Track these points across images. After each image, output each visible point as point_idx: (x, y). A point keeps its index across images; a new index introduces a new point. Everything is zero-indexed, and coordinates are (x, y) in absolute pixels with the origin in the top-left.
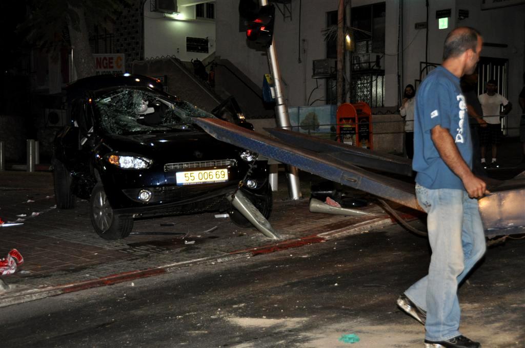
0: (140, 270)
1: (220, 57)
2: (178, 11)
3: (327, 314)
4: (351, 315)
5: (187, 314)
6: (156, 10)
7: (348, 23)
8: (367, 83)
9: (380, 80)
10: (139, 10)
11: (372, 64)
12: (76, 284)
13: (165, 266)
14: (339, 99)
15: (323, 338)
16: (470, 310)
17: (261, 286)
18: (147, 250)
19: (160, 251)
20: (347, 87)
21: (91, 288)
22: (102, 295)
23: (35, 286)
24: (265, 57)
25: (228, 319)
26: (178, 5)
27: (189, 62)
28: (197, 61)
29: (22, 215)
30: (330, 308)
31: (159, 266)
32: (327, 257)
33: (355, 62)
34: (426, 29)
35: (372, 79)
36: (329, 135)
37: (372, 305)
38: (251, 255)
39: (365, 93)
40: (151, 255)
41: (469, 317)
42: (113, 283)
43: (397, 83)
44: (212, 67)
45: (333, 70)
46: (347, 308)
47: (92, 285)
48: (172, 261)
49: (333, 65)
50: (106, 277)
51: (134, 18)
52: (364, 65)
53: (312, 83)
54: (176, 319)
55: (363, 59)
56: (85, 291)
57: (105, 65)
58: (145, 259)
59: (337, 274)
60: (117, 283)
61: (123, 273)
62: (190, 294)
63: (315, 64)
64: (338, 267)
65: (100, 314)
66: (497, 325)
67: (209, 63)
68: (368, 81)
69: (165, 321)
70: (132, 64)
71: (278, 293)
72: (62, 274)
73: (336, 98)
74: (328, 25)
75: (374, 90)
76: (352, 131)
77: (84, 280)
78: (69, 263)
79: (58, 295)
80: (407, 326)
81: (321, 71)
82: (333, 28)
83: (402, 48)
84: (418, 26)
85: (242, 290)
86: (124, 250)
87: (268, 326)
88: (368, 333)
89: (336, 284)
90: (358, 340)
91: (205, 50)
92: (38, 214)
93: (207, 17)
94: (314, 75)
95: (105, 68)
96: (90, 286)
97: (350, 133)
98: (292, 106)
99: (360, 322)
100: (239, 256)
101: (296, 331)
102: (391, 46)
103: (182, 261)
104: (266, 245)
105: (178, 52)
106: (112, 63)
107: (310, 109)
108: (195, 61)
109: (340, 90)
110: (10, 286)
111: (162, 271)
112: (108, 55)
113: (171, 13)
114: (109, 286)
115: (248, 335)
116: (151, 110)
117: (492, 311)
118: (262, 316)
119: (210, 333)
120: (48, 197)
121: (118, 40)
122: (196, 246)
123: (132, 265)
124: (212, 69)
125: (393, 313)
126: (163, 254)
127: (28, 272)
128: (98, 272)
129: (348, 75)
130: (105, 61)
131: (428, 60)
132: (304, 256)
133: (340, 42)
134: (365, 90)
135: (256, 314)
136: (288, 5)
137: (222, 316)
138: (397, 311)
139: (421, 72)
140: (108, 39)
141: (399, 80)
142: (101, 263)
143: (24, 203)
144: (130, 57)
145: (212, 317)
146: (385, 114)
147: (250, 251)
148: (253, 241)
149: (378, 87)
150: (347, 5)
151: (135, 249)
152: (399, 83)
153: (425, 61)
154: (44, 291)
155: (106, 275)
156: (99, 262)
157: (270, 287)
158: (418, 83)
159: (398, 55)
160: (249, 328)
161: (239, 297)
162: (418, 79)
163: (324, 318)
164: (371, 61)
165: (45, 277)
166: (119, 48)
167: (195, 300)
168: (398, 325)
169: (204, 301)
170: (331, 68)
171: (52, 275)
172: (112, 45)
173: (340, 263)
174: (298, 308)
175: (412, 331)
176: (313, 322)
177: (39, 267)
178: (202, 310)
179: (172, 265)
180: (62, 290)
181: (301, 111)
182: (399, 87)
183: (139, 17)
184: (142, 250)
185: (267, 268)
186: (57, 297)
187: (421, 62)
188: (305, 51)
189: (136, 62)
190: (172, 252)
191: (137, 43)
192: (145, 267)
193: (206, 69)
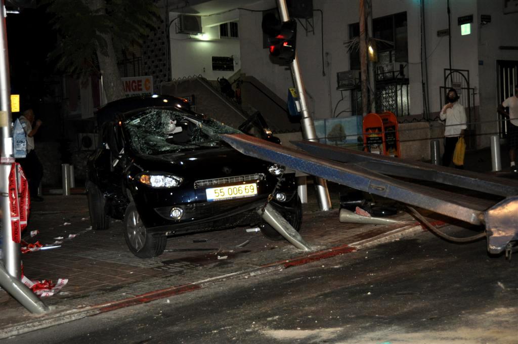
0: (175, 287)
1: (245, 74)
2: (203, 32)
3: (362, 324)
4: (385, 323)
5: (223, 328)
6: (181, 32)
7: (370, 34)
8: (392, 92)
9: (404, 89)
10: (165, 33)
11: (396, 74)
12: (113, 303)
13: (199, 282)
14: (365, 109)
16: (506, 315)
17: (294, 298)
18: (181, 267)
19: (193, 267)
20: (372, 97)
21: (128, 306)
22: (139, 313)
23: (74, 307)
24: (289, 71)
25: (263, 332)
26: (202, 26)
27: (215, 81)
28: (223, 80)
29: (59, 238)
30: (364, 317)
31: (193, 282)
32: (359, 266)
33: (379, 73)
34: (448, 36)
35: (396, 89)
36: (357, 145)
37: (406, 312)
38: (284, 267)
39: (391, 103)
40: (185, 271)
41: (505, 321)
42: (148, 300)
43: (422, 91)
44: (237, 84)
45: (358, 81)
46: (381, 316)
47: (129, 303)
48: (206, 277)
49: (357, 76)
50: (142, 295)
51: (160, 41)
52: (387, 74)
53: (337, 95)
54: (212, 333)
55: (387, 69)
57: (134, 88)
58: (180, 276)
59: (369, 283)
60: (154, 300)
61: (158, 290)
62: (224, 308)
63: (340, 76)
64: (370, 276)
65: (137, 332)
67: (235, 81)
69: (201, 336)
70: (160, 86)
71: (311, 304)
72: (99, 294)
73: (361, 108)
74: (351, 38)
75: (399, 99)
76: (379, 141)
77: (120, 299)
78: (105, 283)
79: (96, 315)
80: (443, 333)
81: (346, 82)
82: (355, 40)
84: (440, 33)
85: (276, 303)
86: (159, 267)
87: (303, 337)
88: (403, 340)
89: (369, 293)
91: (231, 68)
92: (74, 236)
93: (231, 36)
94: (339, 87)
95: (134, 91)
96: (127, 305)
97: (377, 143)
98: (318, 119)
99: (395, 330)
100: (271, 269)
101: (332, 340)
102: (414, 55)
103: (216, 276)
104: (298, 257)
105: (204, 71)
106: (140, 85)
107: (336, 121)
108: (221, 80)
109: (365, 101)
110: (50, 307)
111: (197, 287)
112: (137, 78)
113: (196, 34)
114: (145, 304)
116: (179, 129)
118: (297, 327)
120: (83, 219)
121: (146, 63)
122: (229, 261)
123: (167, 282)
124: (238, 87)
125: (428, 320)
126: (197, 270)
127: (66, 293)
128: (134, 290)
129: (372, 86)
130: (134, 84)
131: (452, 66)
132: (336, 267)
133: (363, 53)
134: (390, 99)
135: (290, 326)
136: (310, 20)
137: (257, 329)
138: (431, 317)
139: (446, 78)
140: (136, 63)
141: (423, 87)
142: (137, 282)
143: (60, 225)
144: (158, 79)
145: (247, 330)
146: (411, 122)
147: (282, 264)
148: (285, 253)
149: (403, 96)
150: (368, 17)
151: (169, 267)
152: (424, 91)
153: (449, 68)
154: (83, 311)
155: (142, 293)
156: (134, 281)
157: (303, 298)
158: (443, 90)
159: (422, 63)
160: (284, 340)
161: (273, 309)
162: (443, 86)
163: (359, 328)
164: (394, 70)
165: (83, 297)
166: (147, 71)
167: (229, 314)
168: (433, 331)
169: (238, 315)
170: (355, 79)
171: (89, 295)
172: (140, 68)
173: (372, 271)
174: (332, 319)
175: (447, 337)
176: (347, 332)
177: (78, 287)
178: (237, 324)
179: (206, 280)
180: (100, 310)
181: (327, 124)
182: (424, 95)
183: (165, 40)
184: (176, 267)
185: (300, 280)
186: (95, 317)
187: (445, 69)
188: (328, 64)
189: (163, 83)
190: (205, 268)
191: (164, 65)
192: (180, 284)
193: (232, 87)
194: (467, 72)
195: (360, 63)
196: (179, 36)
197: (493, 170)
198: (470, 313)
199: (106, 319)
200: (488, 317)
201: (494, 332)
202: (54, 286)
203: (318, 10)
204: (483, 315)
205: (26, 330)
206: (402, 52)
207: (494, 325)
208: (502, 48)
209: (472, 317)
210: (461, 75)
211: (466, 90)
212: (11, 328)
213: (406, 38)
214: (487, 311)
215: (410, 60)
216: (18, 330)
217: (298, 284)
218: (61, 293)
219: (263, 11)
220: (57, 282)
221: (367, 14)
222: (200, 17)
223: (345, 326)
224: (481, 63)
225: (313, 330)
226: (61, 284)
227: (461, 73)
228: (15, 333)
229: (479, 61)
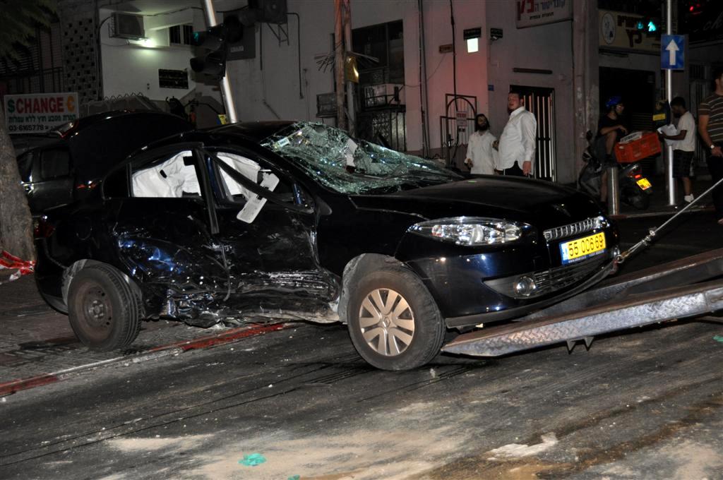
0: (23, 379)
1: (201, 93)
2: (146, 35)
3: (241, 428)
4: (271, 426)
5: (58, 438)
6: (116, 35)
7: (349, 48)
8: (385, 122)
9: (400, 117)
10: (94, 36)
11: (389, 98)
13: (60, 372)
15: (221, 460)
16: (420, 412)
17: (173, 393)
19: (59, 351)
24: (217, 92)
25: (109, 442)
26: (145, 29)
27: (163, 101)
28: (173, 99)
30: (248, 418)
31: (51, 372)
32: (276, 349)
33: (369, 96)
34: (452, 53)
35: (390, 117)
37: (303, 411)
38: (181, 351)
40: (46, 357)
41: (415, 420)
43: (421, 121)
44: (192, 106)
46: (270, 417)
48: (71, 365)
51: (88, 46)
52: (379, 99)
54: (40, 445)
55: (378, 92)
57: (53, 108)
58: (36, 364)
59: (277, 372)
62: (75, 409)
63: (320, 99)
64: (283, 363)
66: (444, 428)
67: (190, 102)
68: (387, 120)
70: (87, 105)
71: (191, 402)
75: (394, 131)
80: (334, 438)
81: (327, 108)
83: (426, 76)
84: (443, 49)
85: (147, 400)
86: (12, 352)
88: (281, 450)
89: (271, 386)
90: (263, 461)
91: (184, 85)
93: (185, 43)
94: (319, 113)
95: (53, 111)
99: (278, 436)
100: (164, 354)
101: (192, 452)
102: (411, 75)
103: (84, 364)
104: (204, 337)
105: (148, 88)
106: (61, 105)
108: (171, 100)
111: (54, 379)
112: (55, 95)
113: (137, 39)
115: (126, 463)
117: (447, 410)
118: (156, 434)
119: (75, 463)
121: (69, 76)
123: (15, 372)
124: (193, 110)
125: (325, 421)
126: (63, 356)
130: (52, 103)
131: (457, 91)
132: (248, 350)
134: (383, 131)
136: (283, 26)
137: (103, 437)
138: (331, 417)
139: (447, 107)
140: (56, 74)
141: (423, 117)
144: (85, 97)
145: (88, 440)
147: (180, 346)
148: (189, 332)
149: (399, 127)
150: (345, 25)
151: (27, 351)
152: (423, 121)
153: (453, 93)
157: (185, 393)
158: (444, 120)
159: (421, 86)
160: (130, 453)
161: (139, 409)
162: (445, 115)
163: (234, 433)
164: (388, 94)
166: (70, 85)
167: (78, 417)
168: (324, 436)
169: (89, 418)
172: (62, 81)
173: (289, 356)
175: (337, 444)
178: (80, 432)
179: (70, 370)
182: (424, 126)
183: (95, 46)
185: (195, 368)
187: (447, 95)
188: (307, 83)
189: (92, 102)
190: (76, 352)
191: (94, 78)
192: (31, 375)
193: (186, 109)
194: (474, 99)
196: (114, 40)
198: (379, 411)
200: (398, 416)
201: (394, 435)
203: (294, 14)
204: (393, 413)
206: (396, 72)
207: (400, 427)
208: (517, 70)
209: (379, 416)
210: (466, 102)
213: (403, 52)
214: (400, 408)
215: (407, 81)
217: (190, 372)
219: (224, 12)
221: (345, 22)
222: (141, 17)
223: (218, 432)
224: (491, 88)
225: (175, 438)
227: (465, 100)
229: (489, 86)
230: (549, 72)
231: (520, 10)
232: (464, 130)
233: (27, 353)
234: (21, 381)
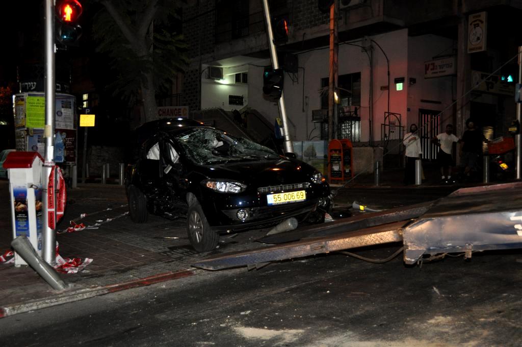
0: (173, 272)
1: (250, 108)
2: (224, 78)
3: (320, 326)
4: (341, 327)
5: (201, 321)
6: (209, 78)
7: (336, 85)
8: (349, 126)
9: (357, 124)
10: (198, 78)
11: (352, 113)
12: (121, 284)
14: (330, 136)
17: (266, 292)
18: (182, 253)
19: (191, 255)
20: (336, 128)
21: (132, 288)
22: (138, 297)
23: (88, 286)
24: (277, 106)
25: (235, 328)
26: (224, 74)
29: (100, 221)
30: (323, 318)
31: (188, 268)
32: (320, 262)
33: (341, 112)
34: (387, 91)
35: (352, 123)
36: (323, 161)
37: (359, 316)
39: (347, 132)
40: (184, 258)
41: (446, 333)
42: (149, 283)
45: (326, 117)
46: (338, 318)
47: (133, 285)
49: (326, 113)
50: (145, 278)
51: (195, 83)
52: (346, 114)
53: (311, 125)
54: (191, 326)
55: (346, 110)
56: (127, 290)
57: (176, 114)
58: (179, 262)
59: (329, 281)
60: (153, 284)
61: (159, 275)
62: (208, 298)
63: (314, 113)
64: (329, 273)
65: (130, 317)
67: (243, 113)
68: (350, 124)
69: (182, 327)
71: (279, 300)
72: (113, 274)
73: (328, 136)
74: (322, 87)
75: (353, 130)
76: (338, 159)
77: (127, 281)
78: (121, 264)
79: (104, 294)
81: (318, 117)
82: (326, 88)
84: (383, 88)
85: (250, 296)
86: (165, 252)
87: (268, 338)
89: (328, 292)
91: (241, 104)
92: (111, 220)
93: (243, 82)
94: (313, 119)
96: (131, 286)
97: (337, 160)
98: (296, 141)
99: (350, 336)
101: (293, 345)
102: (365, 101)
105: (223, 105)
106: (180, 112)
107: (310, 143)
109: (330, 130)
110: (70, 285)
112: (178, 107)
113: (219, 80)
114: (146, 287)
117: (465, 326)
118: (264, 325)
119: (216, 345)
120: (122, 206)
121: (184, 98)
122: (220, 250)
123: (168, 267)
124: (245, 116)
125: (378, 326)
126: (194, 257)
127: (88, 271)
128: (140, 273)
129: (336, 120)
131: (389, 110)
133: (330, 97)
134: (347, 130)
135: (258, 324)
136: (296, 74)
137: (230, 324)
138: (381, 323)
139: (385, 119)
140: (178, 97)
141: (370, 124)
142: (144, 265)
143: (104, 210)
144: (192, 109)
145: (221, 325)
146: (361, 147)
149: (356, 129)
151: (173, 252)
152: (370, 126)
153: (387, 112)
154: (95, 291)
155: (146, 276)
156: (143, 263)
157: (274, 292)
158: (383, 126)
159: (370, 107)
161: (247, 302)
162: (384, 123)
163: (318, 331)
164: (351, 111)
165: (99, 276)
166: (185, 103)
167: (210, 305)
169: (217, 306)
170: (325, 115)
171: (104, 275)
172: (181, 100)
173: (331, 268)
174: (296, 318)
176: (308, 335)
177: (98, 267)
178: (214, 317)
180: (108, 290)
181: (304, 144)
182: (370, 128)
184: (178, 253)
185: (273, 272)
186: (103, 296)
187: (385, 112)
188: (307, 104)
189: (195, 111)
190: (200, 255)
191: (197, 99)
192: (177, 270)
193: (242, 116)
194: (399, 115)
195: (328, 104)
196: (208, 80)
197: (416, 184)
198: (414, 321)
199: (110, 300)
200: (430, 327)
202: (81, 264)
203: (301, 68)
204: (426, 324)
205: (44, 305)
206: (356, 98)
207: (437, 337)
208: (422, 101)
209: (416, 325)
210: (395, 117)
211: (399, 127)
212: (31, 304)
213: (360, 90)
214: (428, 320)
215: (362, 104)
216: (38, 305)
217: (271, 276)
218: (84, 271)
219: (265, 67)
220: (84, 260)
221: (335, 72)
222: (222, 68)
223: (306, 329)
224: (409, 110)
225: (278, 330)
226: (87, 262)
228: (35, 308)
229: (408, 108)
230: (440, 103)
231: (427, 68)
232: (393, 132)
233: (173, 254)
234: (172, 273)
